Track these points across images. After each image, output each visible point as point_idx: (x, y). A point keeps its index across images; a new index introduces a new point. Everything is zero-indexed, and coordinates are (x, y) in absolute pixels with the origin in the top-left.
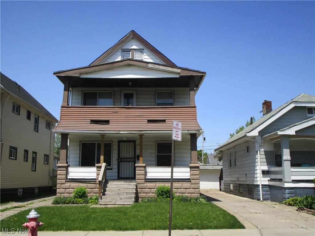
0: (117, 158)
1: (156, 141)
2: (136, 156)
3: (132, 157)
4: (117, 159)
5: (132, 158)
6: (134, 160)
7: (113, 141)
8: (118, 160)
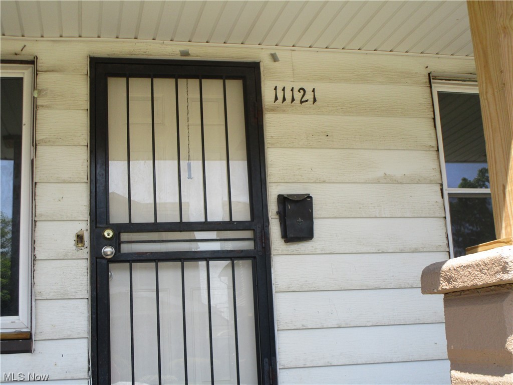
0: (84, 226)
1: (431, 78)
2: (273, 207)
3: (236, 218)
4: (80, 238)
5: (228, 226)
6: (248, 245)
7: (43, 62)
8: (97, 242)
